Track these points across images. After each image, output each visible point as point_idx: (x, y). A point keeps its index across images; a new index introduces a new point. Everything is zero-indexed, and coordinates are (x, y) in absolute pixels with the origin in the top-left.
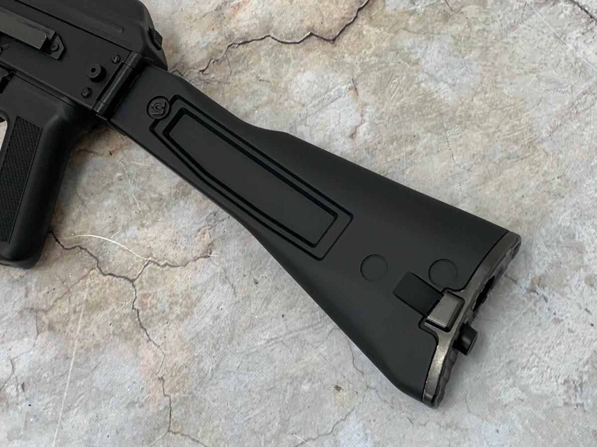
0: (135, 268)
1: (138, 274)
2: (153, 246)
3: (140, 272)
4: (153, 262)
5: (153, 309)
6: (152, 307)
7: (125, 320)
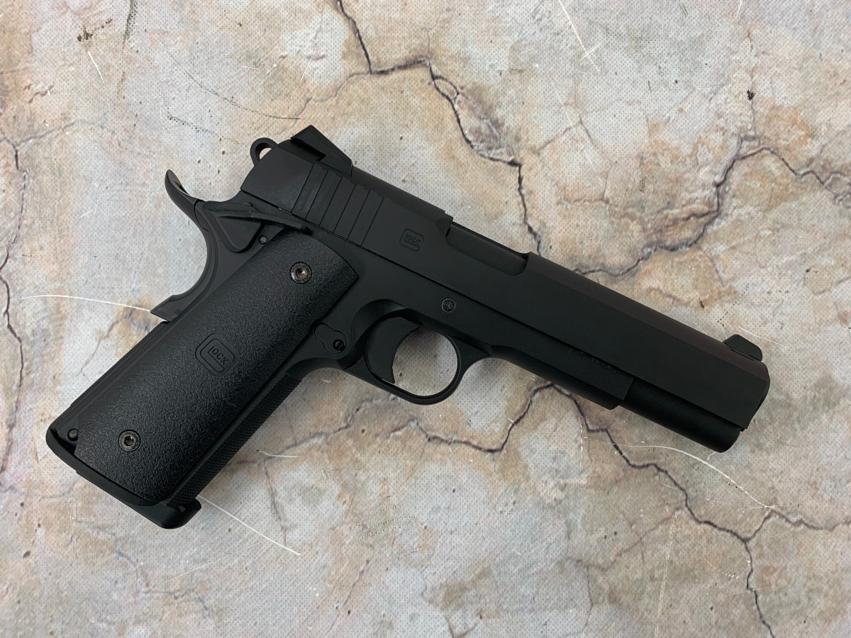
0: (748, 519)
1: (753, 531)
2: (779, 487)
3: (757, 528)
4: (779, 514)
5: (781, 595)
6: (780, 590)
7: (735, 606)
